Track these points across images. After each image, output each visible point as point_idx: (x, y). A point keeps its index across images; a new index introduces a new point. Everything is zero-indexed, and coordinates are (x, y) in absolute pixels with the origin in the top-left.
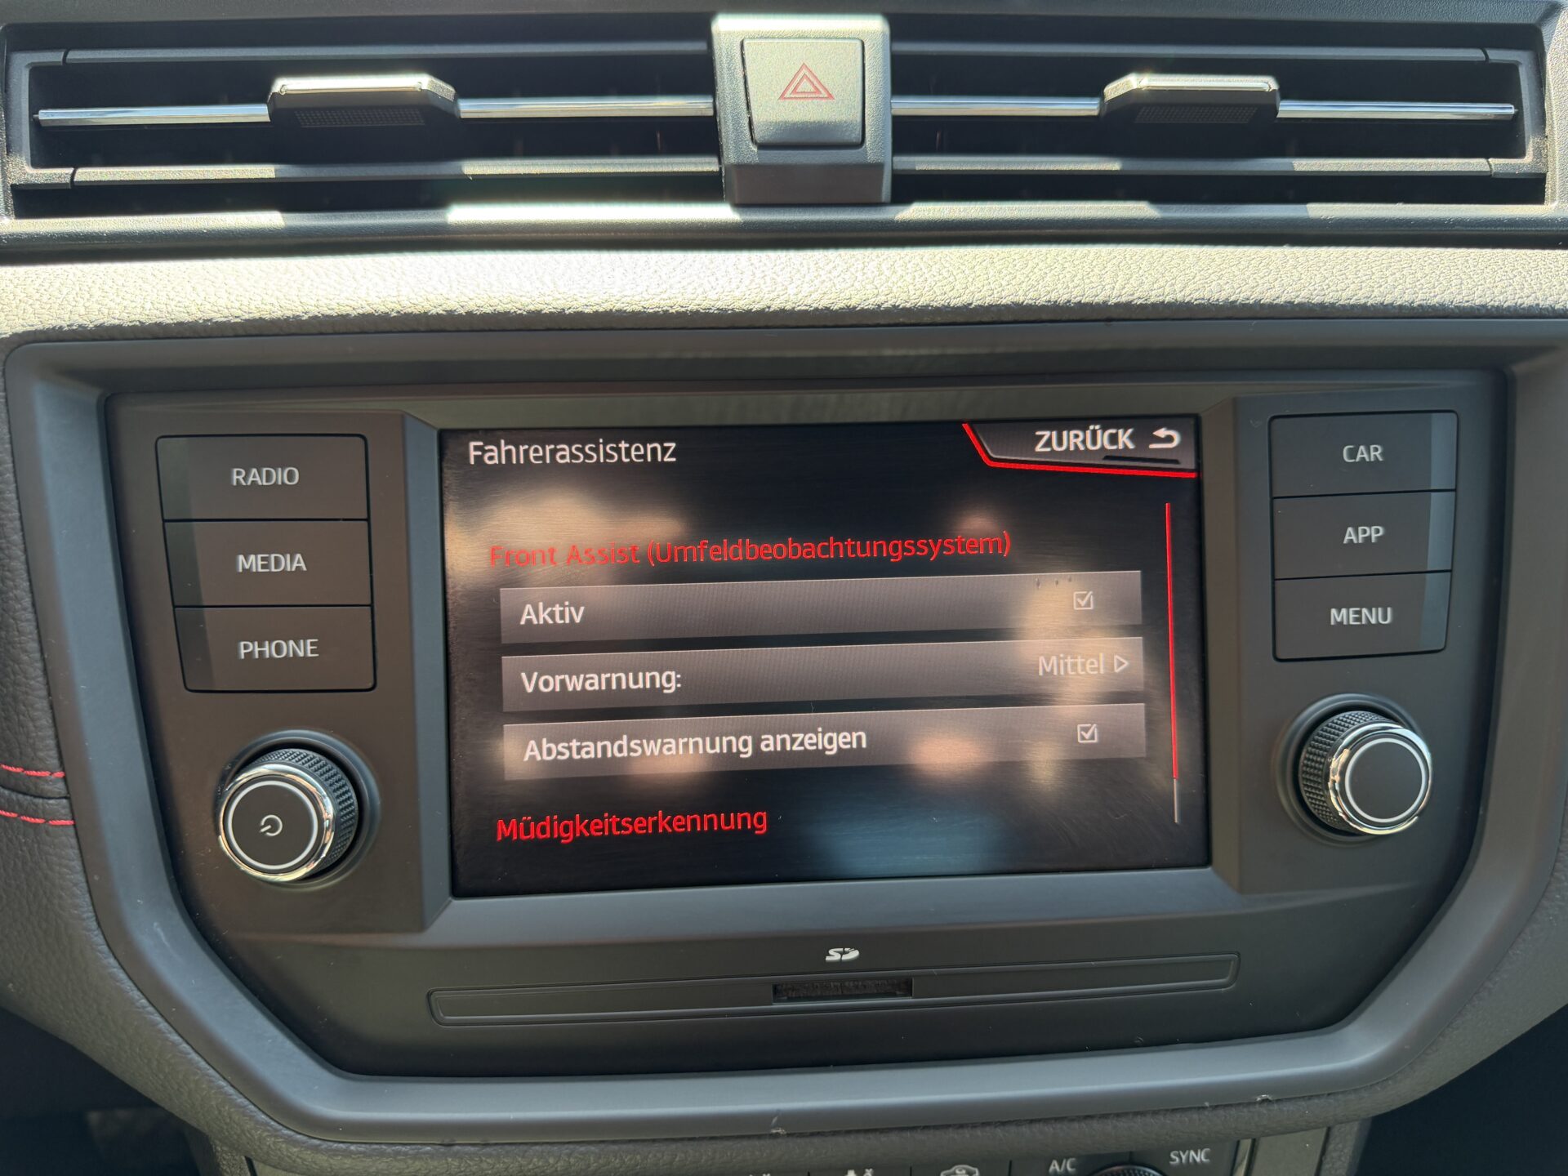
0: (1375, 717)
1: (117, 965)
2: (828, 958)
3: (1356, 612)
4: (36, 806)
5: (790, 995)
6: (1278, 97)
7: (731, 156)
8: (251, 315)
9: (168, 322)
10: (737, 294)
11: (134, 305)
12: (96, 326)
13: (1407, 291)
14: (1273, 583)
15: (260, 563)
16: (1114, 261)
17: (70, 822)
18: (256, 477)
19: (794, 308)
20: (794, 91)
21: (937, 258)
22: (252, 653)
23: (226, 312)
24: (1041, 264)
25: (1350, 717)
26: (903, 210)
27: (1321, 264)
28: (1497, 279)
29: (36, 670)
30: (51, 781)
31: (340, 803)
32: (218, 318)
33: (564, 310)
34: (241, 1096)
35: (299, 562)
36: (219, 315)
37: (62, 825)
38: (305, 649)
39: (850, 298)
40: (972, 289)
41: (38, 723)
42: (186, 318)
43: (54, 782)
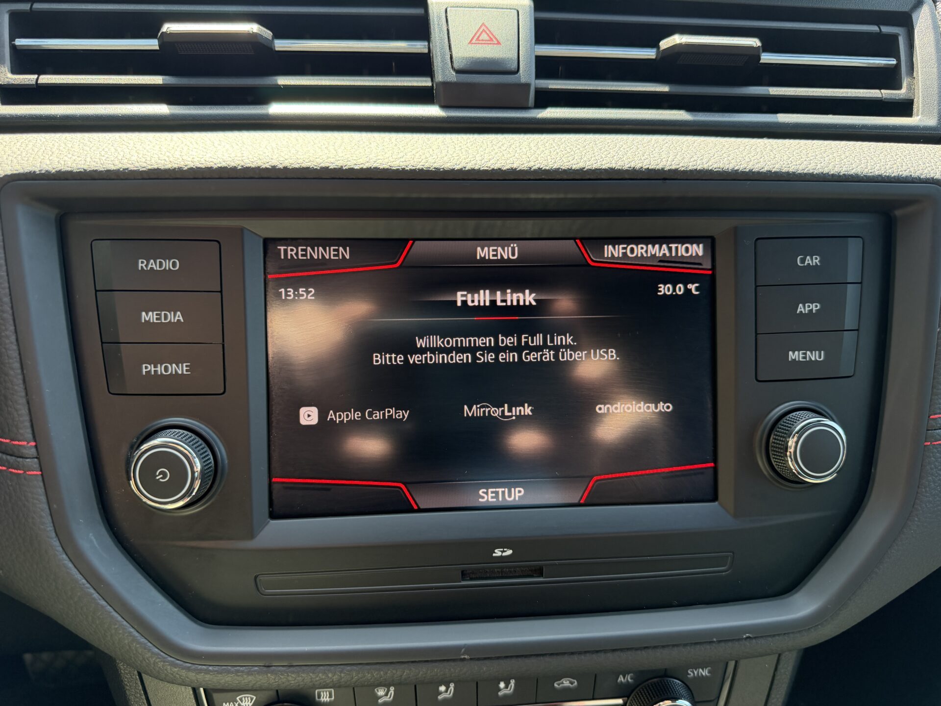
0: (814, 415)
1: (67, 559)
2: (494, 555)
3: (803, 354)
4: (19, 462)
5: (471, 577)
6: (761, 51)
7: (439, 77)
8: (152, 167)
9: (101, 169)
10: (446, 159)
11: (80, 159)
12: (56, 171)
13: (836, 166)
14: (756, 336)
15: (155, 317)
16: (667, 145)
17: (39, 473)
18: (153, 265)
19: (480, 168)
20: (478, 39)
21: (563, 140)
22: (150, 371)
23: (137, 165)
24: (624, 146)
25: (800, 415)
26: (542, 112)
27: (786, 149)
28: (887, 160)
29: (19, 380)
30: (27, 447)
31: (204, 462)
32: (132, 168)
33: (342, 167)
34: (142, 637)
35: (179, 317)
36: (133, 166)
37: (34, 475)
38: (182, 369)
39: (513, 163)
40: (585, 159)
41: (20, 413)
42: (112, 168)
43: (30, 448)
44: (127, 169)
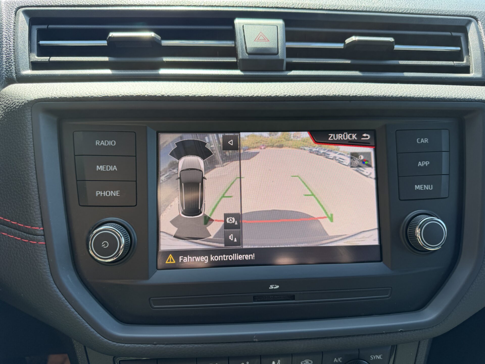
1: (56, 287)
2: (270, 288)
3: (422, 186)
4: (34, 238)
5: (258, 299)
6: (394, 44)
7: (240, 57)
8: (105, 95)
9: (80, 96)
11: (70, 92)
12: (59, 97)
13: (434, 94)
14: (398, 178)
15: (103, 168)
16: (350, 86)
17: (44, 243)
19: (261, 96)
20: (258, 39)
21: (300, 85)
22: (100, 194)
23: (97, 94)
24: (330, 86)
26: (289, 72)
28: (459, 92)
29: (36, 197)
30: (39, 230)
31: (126, 239)
33: (195, 95)
34: (92, 328)
35: (115, 168)
36: (95, 95)
37: (42, 244)
38: (116, 193)
40: (311, 92)
41: (36, 213)
42: (85, 96)
43: (40, 231)
44: (93, 96)
